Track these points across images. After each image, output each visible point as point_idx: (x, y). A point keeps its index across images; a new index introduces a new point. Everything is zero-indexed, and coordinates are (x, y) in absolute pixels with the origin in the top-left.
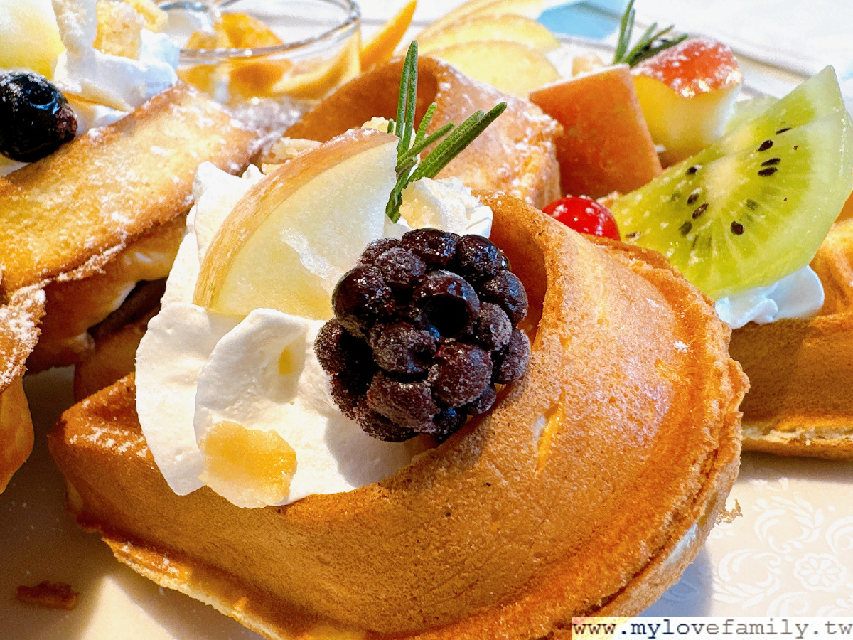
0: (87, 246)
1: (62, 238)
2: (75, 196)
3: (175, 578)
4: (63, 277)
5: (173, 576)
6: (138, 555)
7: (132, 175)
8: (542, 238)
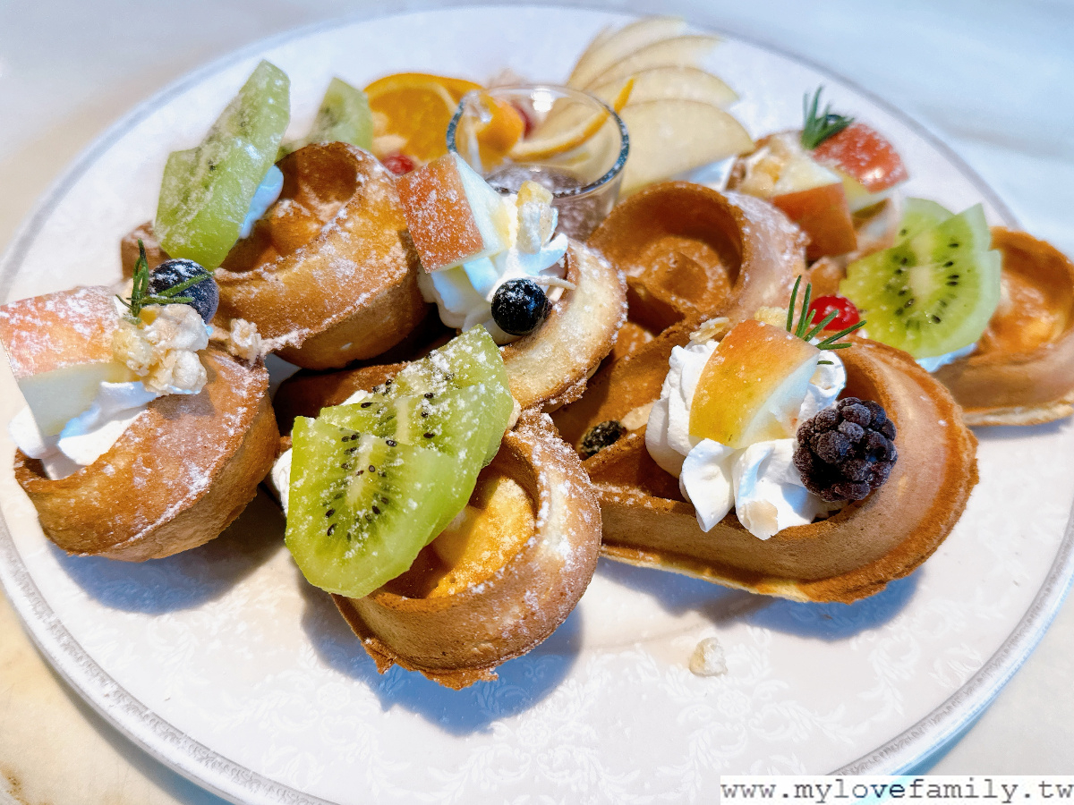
0: (567, 381)
1: (549, 378)
2: (554, 351)
3: (650, 562)
4: (553, 402)
5: (650, 561)
6: (615, 551)
7: (580, 330)
8: (871, 375)
